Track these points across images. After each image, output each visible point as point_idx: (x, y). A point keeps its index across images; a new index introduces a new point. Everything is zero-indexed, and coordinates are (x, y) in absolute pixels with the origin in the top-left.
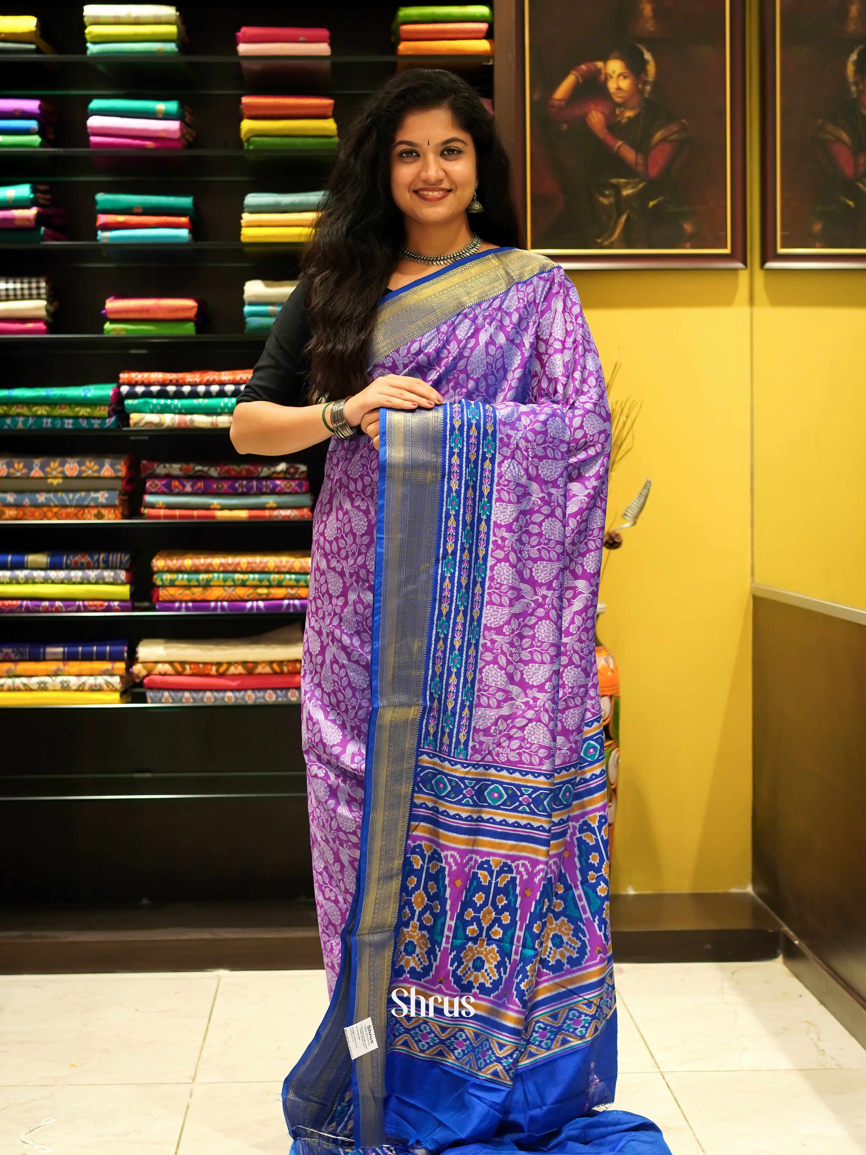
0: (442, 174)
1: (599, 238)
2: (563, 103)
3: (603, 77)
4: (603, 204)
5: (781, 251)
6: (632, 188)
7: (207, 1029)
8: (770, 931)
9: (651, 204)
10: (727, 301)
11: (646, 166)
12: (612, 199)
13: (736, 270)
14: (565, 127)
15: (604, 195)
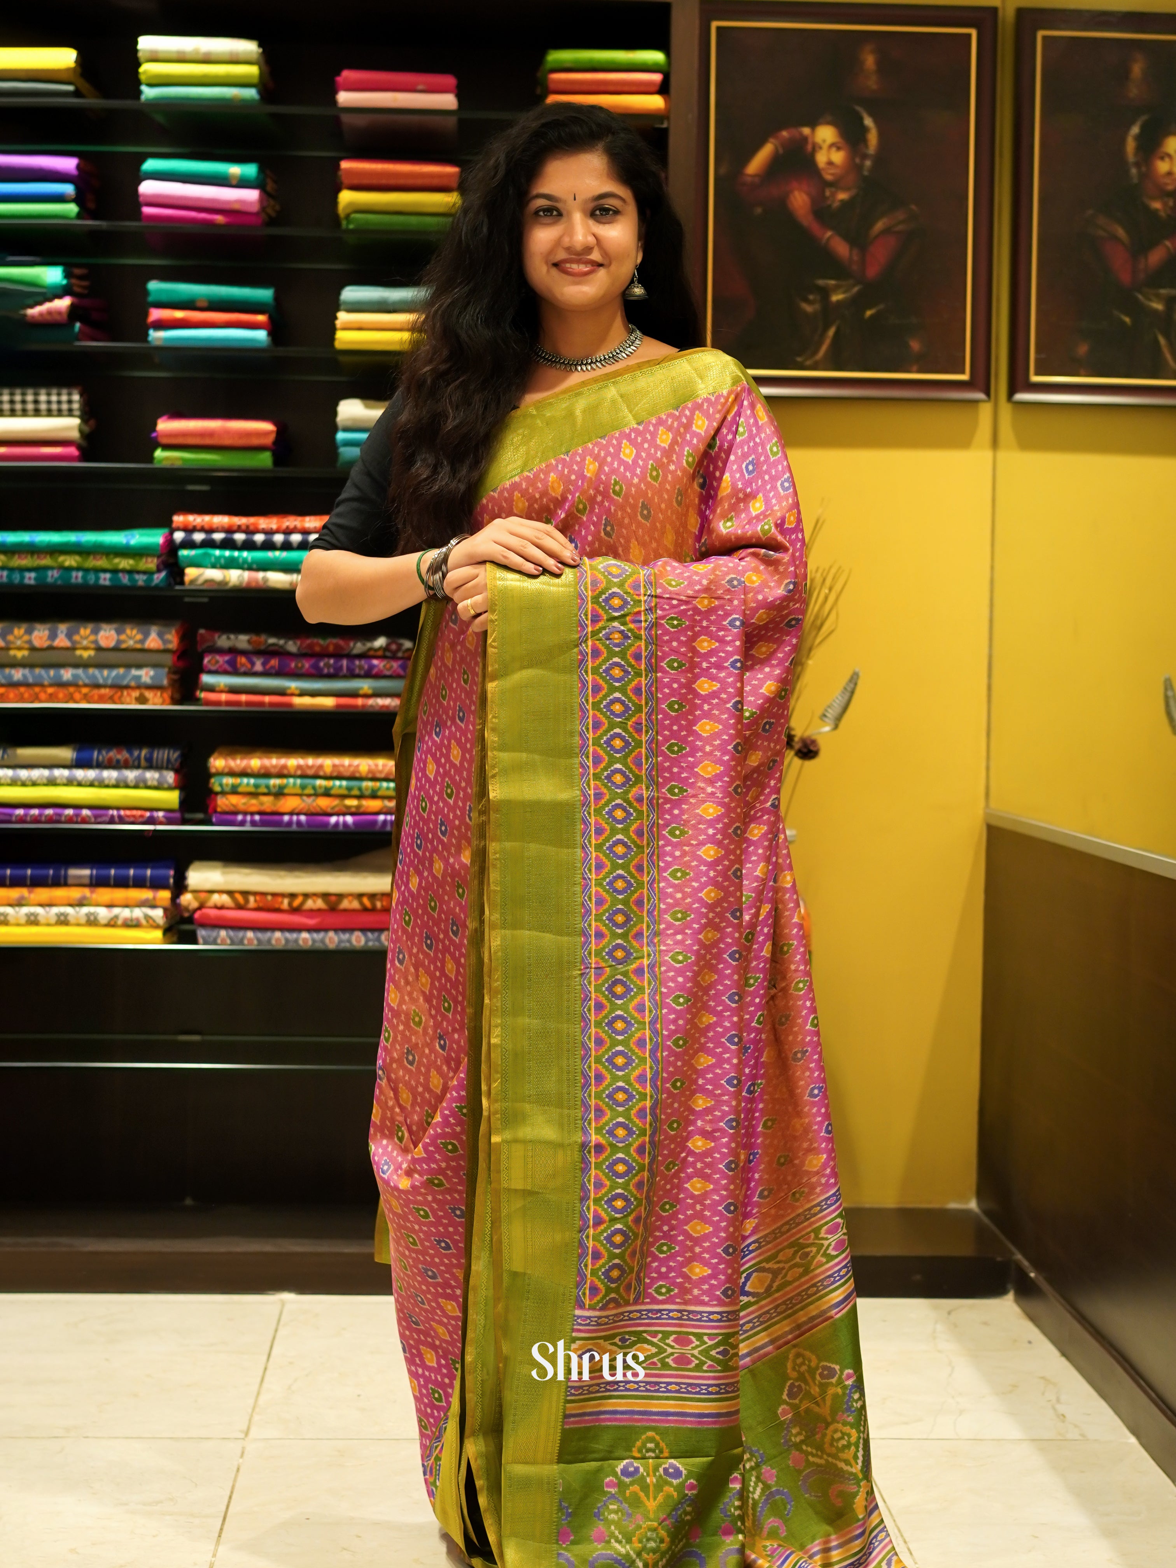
2: (757, 180)
3: (809, 147)
4: (805, 313)
6: (844, 292)
7: (266, 1369)
9: (869, 313)
11: (863, 264)
12: (818, 306)
14: (759, 210)
15: (807, 301)
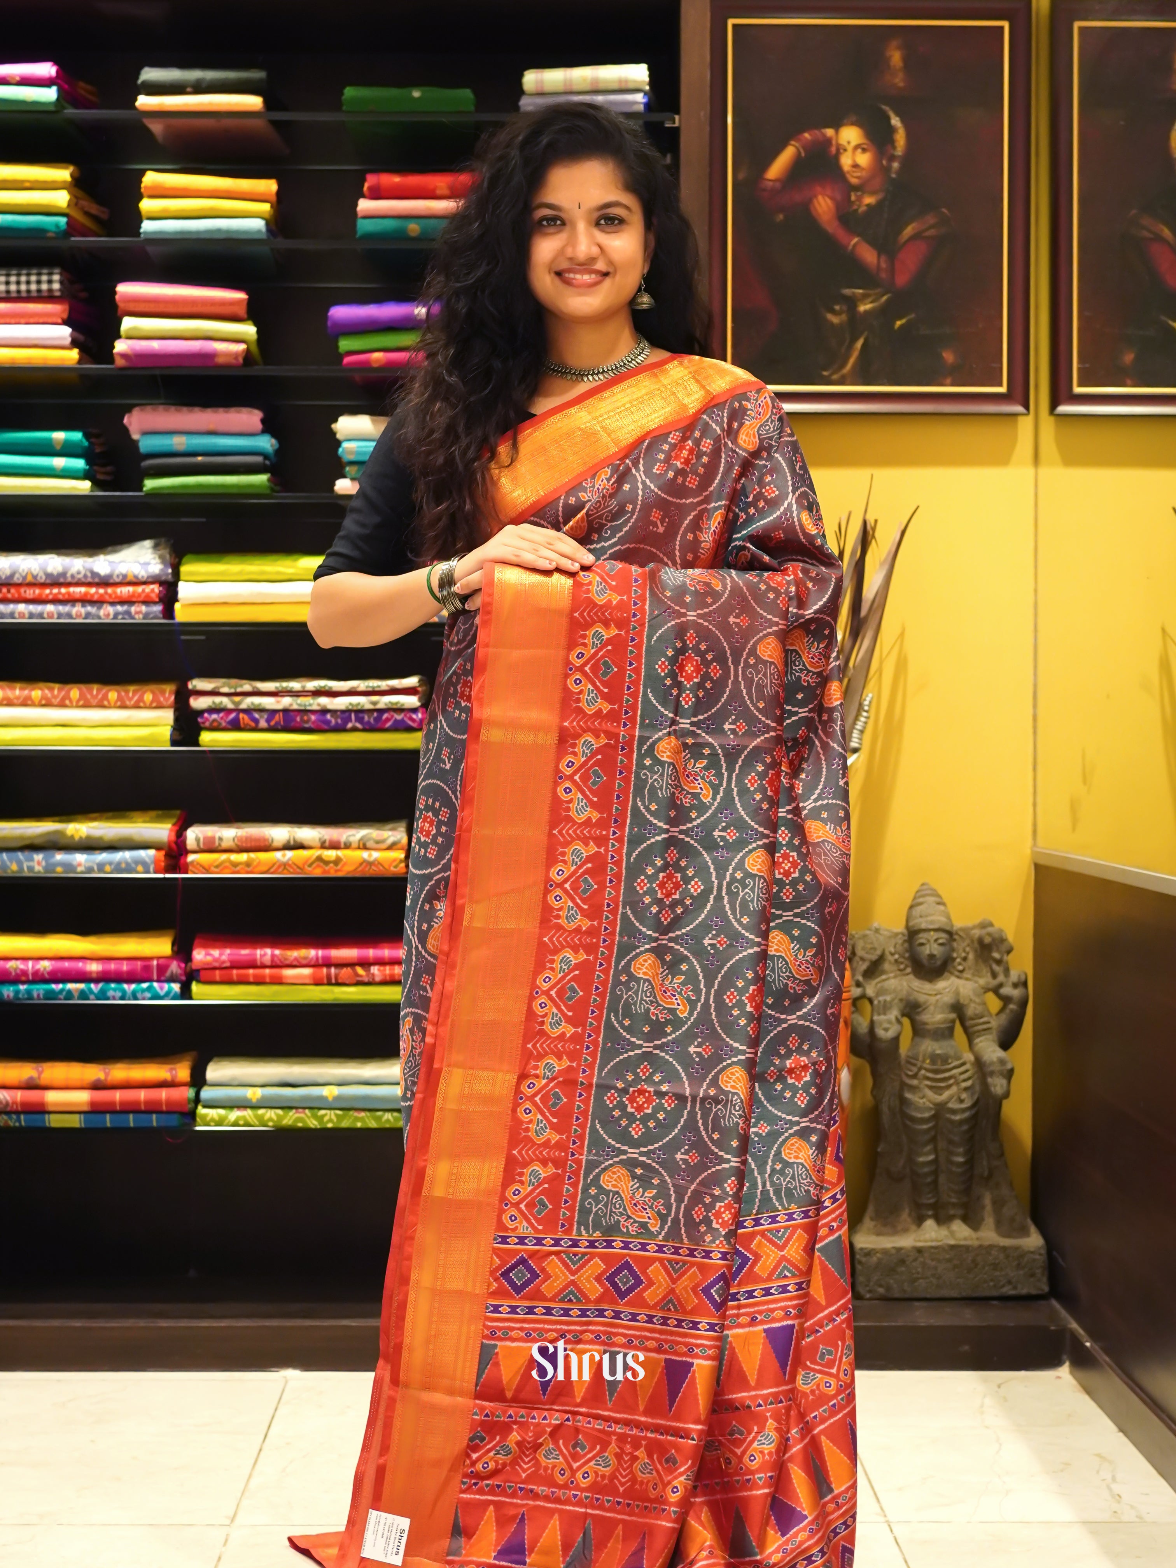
0: (595, 250)
1: (825, 370)
2: (778, 185)
3: (833, 149)
4: (832, 324)
5: (1078, 390)
6: (871, 302)
7: (260, 1450)
8: (1053, 1328)
9: (899, 323)
10: (1002, 459)
11: (892, 271)
12: (844, 317)
13: (1015, 415)
14: (781, 217)
15: (833, 312)
